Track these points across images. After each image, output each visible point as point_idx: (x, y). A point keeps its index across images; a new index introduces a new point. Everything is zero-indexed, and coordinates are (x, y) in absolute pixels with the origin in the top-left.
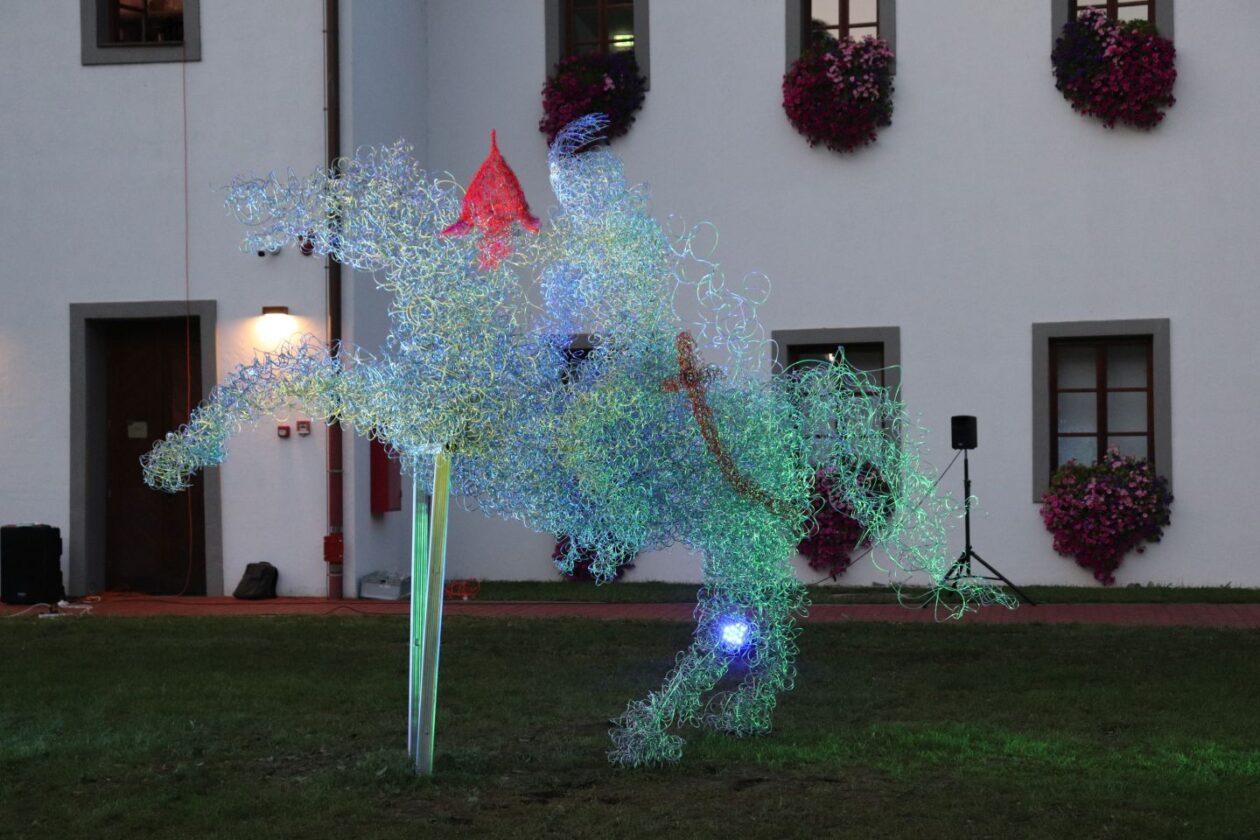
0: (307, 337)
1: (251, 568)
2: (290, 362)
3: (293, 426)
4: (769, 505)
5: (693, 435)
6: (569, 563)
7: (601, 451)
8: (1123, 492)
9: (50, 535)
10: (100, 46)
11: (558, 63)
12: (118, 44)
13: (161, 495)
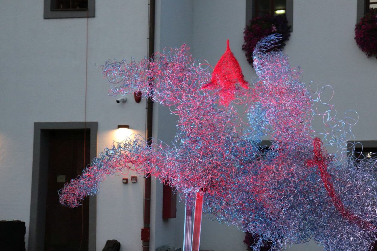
0: (138, 136)
1: (108, 242)
2: (129, 148)
3: (129, 179)
4: (359, 223)
5: (321, 187)
6: (258, 247)
7: (276, 194)
9: (20, 225)
10: (52, 10)
11: (251, 19)
12: (59, 9)
13: (67, 209)
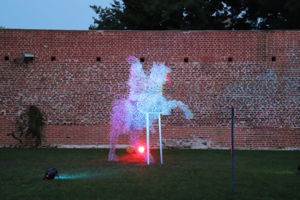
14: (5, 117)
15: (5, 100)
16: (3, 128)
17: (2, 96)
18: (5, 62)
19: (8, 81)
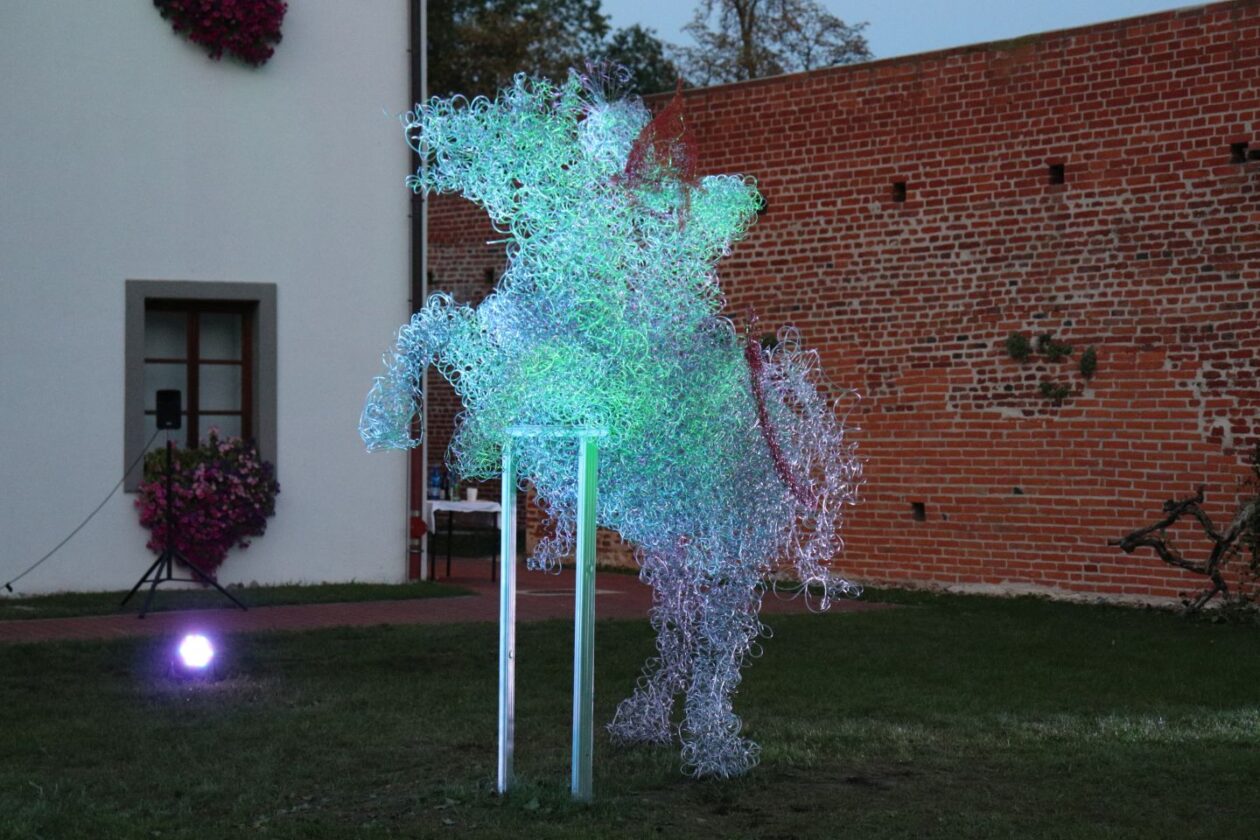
8: (236, 480)
14: (1229, 452)
15: (1227, 366)
16: (1220, 508)
17: (1216, 346)
18: (1232, 171)
19: (1241, 266)
